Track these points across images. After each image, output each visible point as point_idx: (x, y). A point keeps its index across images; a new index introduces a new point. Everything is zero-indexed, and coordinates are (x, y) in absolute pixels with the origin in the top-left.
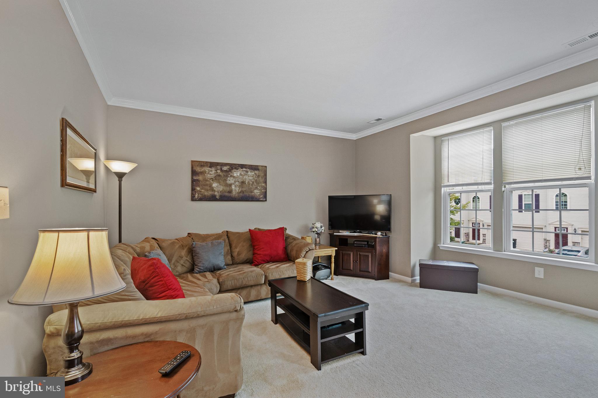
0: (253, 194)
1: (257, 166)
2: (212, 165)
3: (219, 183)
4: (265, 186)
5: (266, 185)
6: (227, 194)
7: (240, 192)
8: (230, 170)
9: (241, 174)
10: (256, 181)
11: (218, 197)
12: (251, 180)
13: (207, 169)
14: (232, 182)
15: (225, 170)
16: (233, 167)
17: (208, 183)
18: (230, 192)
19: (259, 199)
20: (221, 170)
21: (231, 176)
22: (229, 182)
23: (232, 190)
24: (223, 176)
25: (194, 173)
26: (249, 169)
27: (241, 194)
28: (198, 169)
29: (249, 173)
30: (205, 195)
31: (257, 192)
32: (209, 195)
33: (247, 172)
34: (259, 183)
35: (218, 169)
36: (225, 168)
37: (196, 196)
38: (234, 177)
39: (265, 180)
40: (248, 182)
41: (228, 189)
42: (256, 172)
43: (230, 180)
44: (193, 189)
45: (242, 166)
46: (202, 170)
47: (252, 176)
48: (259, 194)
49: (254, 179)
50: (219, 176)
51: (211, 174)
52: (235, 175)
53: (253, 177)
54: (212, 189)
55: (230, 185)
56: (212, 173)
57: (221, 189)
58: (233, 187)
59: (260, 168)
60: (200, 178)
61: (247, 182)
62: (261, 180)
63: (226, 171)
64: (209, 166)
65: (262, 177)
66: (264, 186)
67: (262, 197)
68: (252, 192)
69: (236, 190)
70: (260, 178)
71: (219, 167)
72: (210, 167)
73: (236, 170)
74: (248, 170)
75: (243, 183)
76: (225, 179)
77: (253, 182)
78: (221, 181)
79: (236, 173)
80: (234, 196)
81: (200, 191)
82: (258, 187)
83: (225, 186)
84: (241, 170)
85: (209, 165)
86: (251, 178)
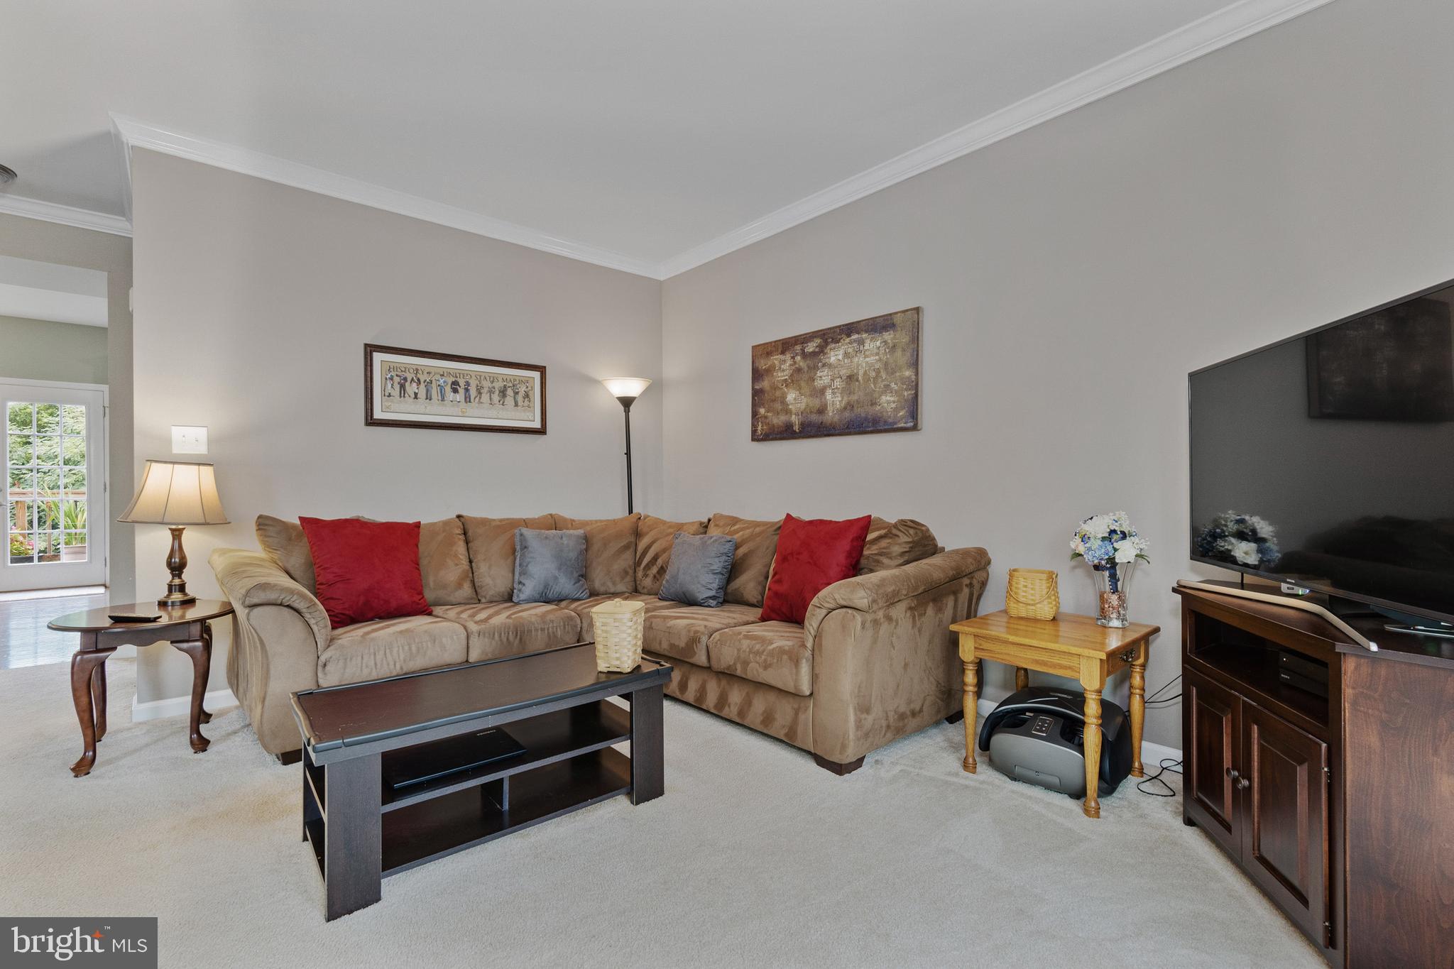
0: (878, 408)
1: (890, 314)
2: (785, 346)
3: (800, 389)
4: (913, 377)
5: (917, 374)
6: (814, 418)
7: (845, 408)
8: (822, 350)
9: (846, 355)
10: (886, 364)
11: (796, 428)
12: (872, 365)
13: (776, 359)
14: (826, 380)
15: (811, 353)
16: (829, 337)
17: (778, 393)
18: (822, 411)
19: (895, 423)
20: (805, 355)
21: (824, 365)
22: (819, 383)
23: (826, 405)
24: (806, 369)
25: (757, 375)
26: (866, 332)
27: (847, 414)
28: (763, 364)
29: (867, 346)
30: (773, 425)
31: (888, 403)
32: (781, 424)
33: (861, 342)
34: (893, 372)
35: (797, 354)
36: (811, 347)
37: (759, 428)
38: (830, 366)
39: (912, 355)
40: (865, 373)
41: (816, 403)
42: (888, 336)
43: (823, 378)
44: (755, 414)
45: (849, 329)
46: (770, 363)
47: (875, 351)
48: (893, 405)
49: (880, 360)
50: (799, 370)
51: (783, 371)
52: (833, 359)
53: (877, 354)
54: (788, 412)
55: (822, 391)
56: (784, 366)
57: (803, 406)
58: (829, 395)
59: (898, 320)
60: (765, 384)
61: (861, 373)
62: (902, 358)
63: (814, 354)
64: (780, 350)
65: (904, 350)
66: (909, 378)
67: (902, 417)
68: (876, 404)
69: (835, 401)
70: (899, 353)
71: (798, 348)
72: (783, 353)
73: (833, 345)
74: (864, 335)
75: (851, 378)
76: (810, 377)
77: (878, 372)
78: (803, 384)
79: (835, 355)
80: (830, 422)
81: (766, 417)
82: (893, 385)
83: (811, 396)
84: (848, 340)
85: (780, 346)
86: (872, 359)
